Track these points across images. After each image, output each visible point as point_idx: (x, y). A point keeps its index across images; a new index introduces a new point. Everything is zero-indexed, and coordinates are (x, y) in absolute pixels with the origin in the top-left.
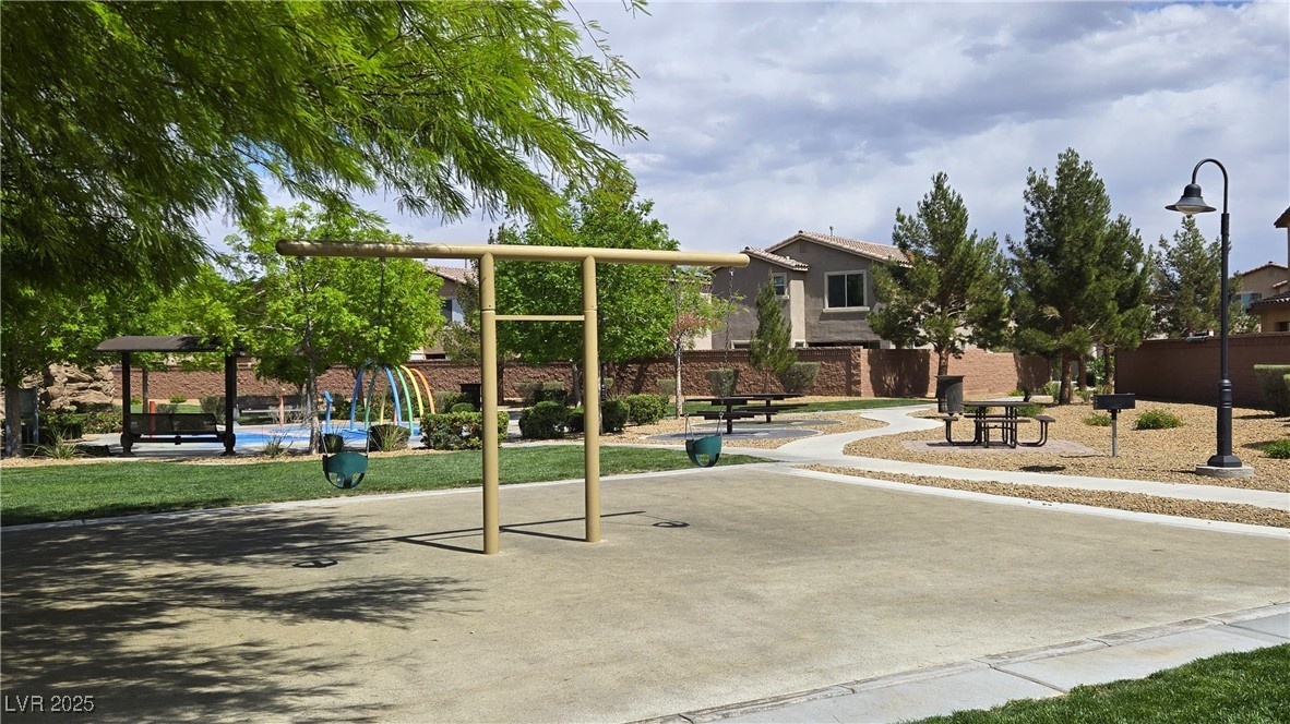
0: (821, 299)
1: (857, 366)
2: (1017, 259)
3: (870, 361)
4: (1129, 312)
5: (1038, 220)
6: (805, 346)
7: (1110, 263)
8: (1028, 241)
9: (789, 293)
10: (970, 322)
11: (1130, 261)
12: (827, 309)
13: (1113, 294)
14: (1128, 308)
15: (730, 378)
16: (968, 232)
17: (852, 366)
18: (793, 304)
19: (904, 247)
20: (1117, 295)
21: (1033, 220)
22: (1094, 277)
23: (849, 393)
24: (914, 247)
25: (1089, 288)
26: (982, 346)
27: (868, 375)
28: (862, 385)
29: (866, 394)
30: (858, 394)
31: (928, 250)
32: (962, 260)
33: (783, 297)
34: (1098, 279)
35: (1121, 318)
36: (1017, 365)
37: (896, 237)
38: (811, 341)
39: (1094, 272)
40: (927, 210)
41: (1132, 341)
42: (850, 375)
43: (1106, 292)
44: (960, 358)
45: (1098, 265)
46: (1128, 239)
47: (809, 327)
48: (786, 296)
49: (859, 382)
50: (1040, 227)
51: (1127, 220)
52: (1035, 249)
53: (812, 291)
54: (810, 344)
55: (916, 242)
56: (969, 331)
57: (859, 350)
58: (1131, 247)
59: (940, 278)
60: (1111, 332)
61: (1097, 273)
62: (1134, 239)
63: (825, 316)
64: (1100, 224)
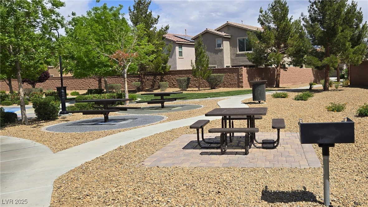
0: (236, 48)
1: (242, 75)
2: (305, 24)
3: (248, 73)
4: (356, 47)
5: (315, 6)
6: (230, 67)
7: (347, 24)
8: (310, 16)
9: (223, 46)
10: (290, 56)
11: (357, 23)
12: (238, 52)
13: (349, 38)
14: (356, 45)
15: (185, 81)
16: (289, 16)
17: (240, 75)
18: (225, 51)
19: (262, 24)
20: (351, 39)
21: (313, 6)
22: (340, 31)
23: (239, 87)
24: (267, 24)
25: (338, 36)
26: (295, 65)
27: (247, 78)
28: (244, 83)
29: (246, 87)
30: (242, 87)
31: (272, 25)
32: (284, 28)
33: (221, 48)
34: (342, 31)
35: (352, 50)
36: (313, 73)
37: (259, 20)
38: (232, 65)
39: (340, 28)
40: (273, 9)
41: (358, 61)
42: (239, 79)
43: (346, 38)
44: (286, 70)
45: (342, 25)
46: (356, 12)
47: (232, 60)
48: (222, 48)
49: (242, 82)
50: (316, 9)
51: (356, 3)
52: (313, 19)
53: (232, 45)
54: (232, 66)
55: (267, 21)
56: (290, 60)
57: (242, 68)
58: (358, 17)
59: (275, 36)
60: (347, 57)
61: (342, 29)
62: (359, 13)
63: (238, 55)
64: (344, 5)
